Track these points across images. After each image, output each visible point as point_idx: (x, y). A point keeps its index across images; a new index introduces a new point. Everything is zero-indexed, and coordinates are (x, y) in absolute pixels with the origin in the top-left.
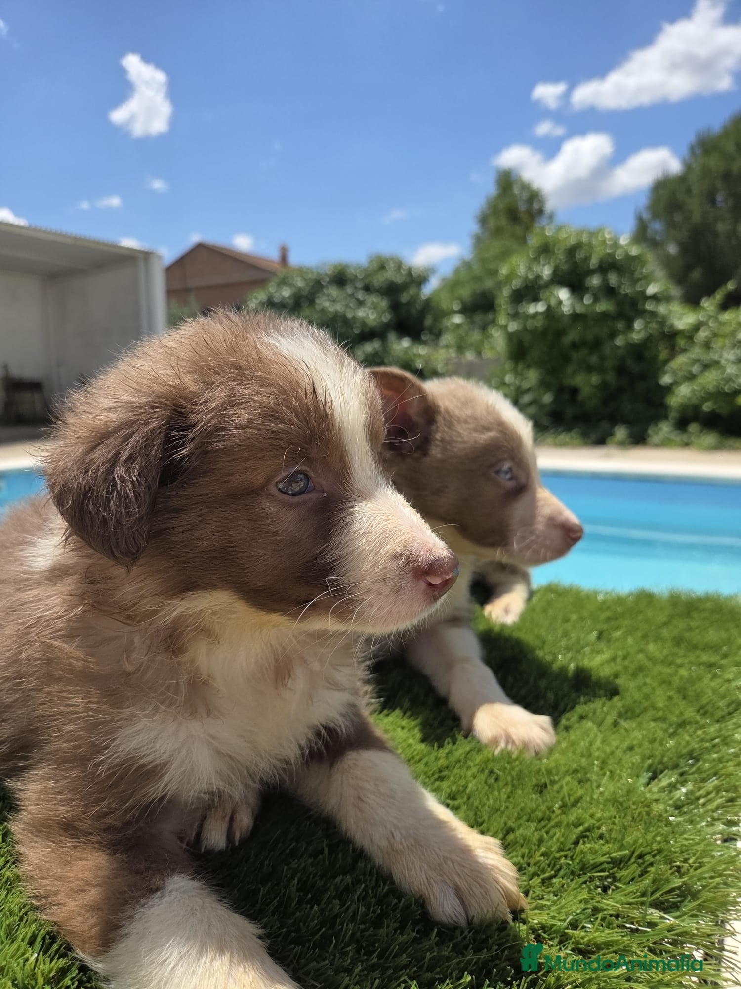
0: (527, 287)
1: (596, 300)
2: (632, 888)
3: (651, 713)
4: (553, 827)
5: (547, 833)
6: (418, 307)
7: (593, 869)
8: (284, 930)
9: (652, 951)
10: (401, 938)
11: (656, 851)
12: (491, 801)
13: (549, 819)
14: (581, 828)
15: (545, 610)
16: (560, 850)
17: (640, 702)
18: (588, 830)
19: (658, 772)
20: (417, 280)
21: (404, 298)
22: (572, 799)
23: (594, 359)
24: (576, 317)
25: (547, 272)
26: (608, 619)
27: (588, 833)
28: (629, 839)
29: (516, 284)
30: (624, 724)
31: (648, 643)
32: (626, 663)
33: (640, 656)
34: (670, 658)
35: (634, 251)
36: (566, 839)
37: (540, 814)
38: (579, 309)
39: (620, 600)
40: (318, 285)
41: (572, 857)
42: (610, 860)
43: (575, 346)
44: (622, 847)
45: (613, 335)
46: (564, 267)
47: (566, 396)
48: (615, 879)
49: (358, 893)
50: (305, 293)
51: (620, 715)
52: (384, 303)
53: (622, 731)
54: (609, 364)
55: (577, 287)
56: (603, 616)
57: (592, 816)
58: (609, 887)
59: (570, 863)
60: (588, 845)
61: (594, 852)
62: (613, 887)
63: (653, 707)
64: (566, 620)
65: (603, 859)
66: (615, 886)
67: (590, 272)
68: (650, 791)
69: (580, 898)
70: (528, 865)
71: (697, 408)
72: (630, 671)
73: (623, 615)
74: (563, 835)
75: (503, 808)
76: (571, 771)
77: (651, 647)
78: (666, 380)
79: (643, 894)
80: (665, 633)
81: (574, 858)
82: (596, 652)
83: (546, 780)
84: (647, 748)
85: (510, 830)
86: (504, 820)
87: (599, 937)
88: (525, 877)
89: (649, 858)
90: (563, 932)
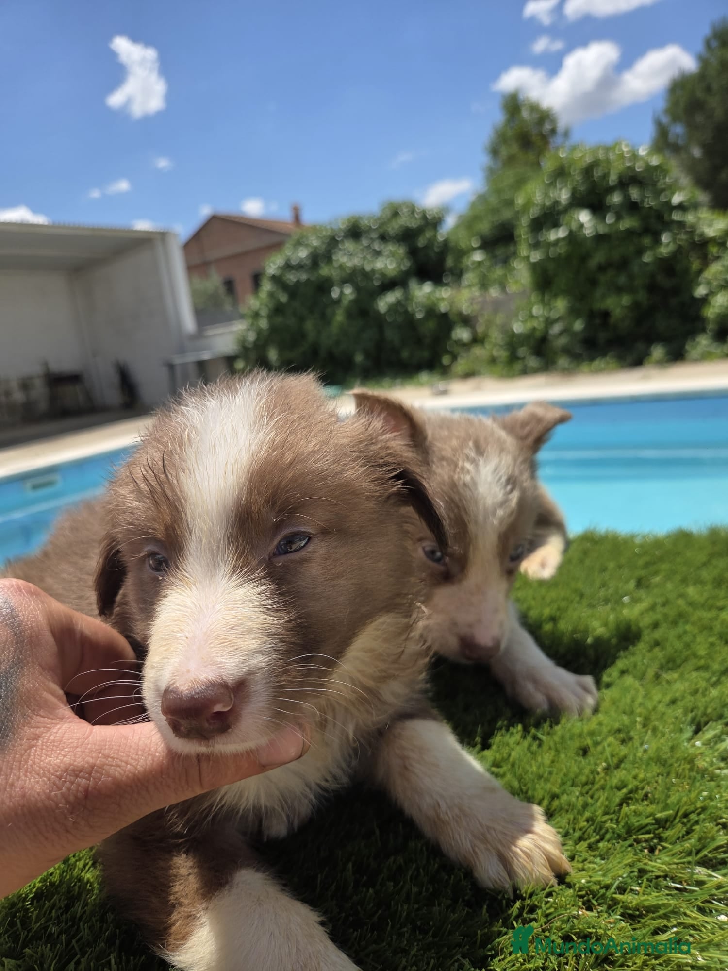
0: (545, 214)
1: (619, 217)
2: (678, 848)
3: (692, 663)
4: (597, 790)
5: (592, 797)
6: (437, 250)
7: (638, 831)
8: (343, 915)
9: (701, 910)
10: (453, 916)
11: (700, 810)
12: (534, 768)
13: (593, 783)
14: (625, 791)
15: (581, 561)
16: (606, 813)
17: (681, 652)
18: (631, 792)
19: (702, 724)
20: (432, 222)
21: (421, 242)
22: (615, 760)
23: (622, 279)
24: (600, 239)
25: (564, 196)
26: (647, 565)
27: (632, 795)
28: (673, 799)
29: (534, 212)
30: (667, 676)
31: (687, 586)
32: (666, 610)
33: (681, 602)
34: (710, 602)
35: (655, 161)
36: (610, 802)
37: (583, 779)
38: (602, 230)
39: (658, 543)
40: (333, 242)
41: (617, 820)
42: (654, 822)
43: (602, 268)
44: (666, 807)
45: (640, 252)
46: (582, 188)
47: (598, 321)
48: (661, 839)
49: (410, 873)
50: (320, 252)
51: (662, 667)
52: (401, 250)
53: (664, 683)
54: (639, 282)
55: (598, 208)
56: (641, 562)
57: (635, 777)
58: (656, 848)
59: (615, 826)
60: (633, 807)
61: (636, 813)
62: (659, 847)
63: (695, 656)
64: (604, 569)
65: (649, 820)
66: (662, 846)
67: (610, 190)
68: (694, 746)
69: (626, 862)
70: (574, 830)
72: (670, 619)
73: (661, 559)
74: (607, 799)
75: (546, 775)
76: (613, 732)
77: (691, 591)
78: (701, 291)
79: (689, 854)
80: (705, 574)
81: (619, 820)
82: (635, 601)
83: (589, 742)
84: (689, 701)
85: (554, 797)
86: (548, 786)
87: (648, 900)
88: (570, 842)
89: (693, 817)
90: (612, 897)
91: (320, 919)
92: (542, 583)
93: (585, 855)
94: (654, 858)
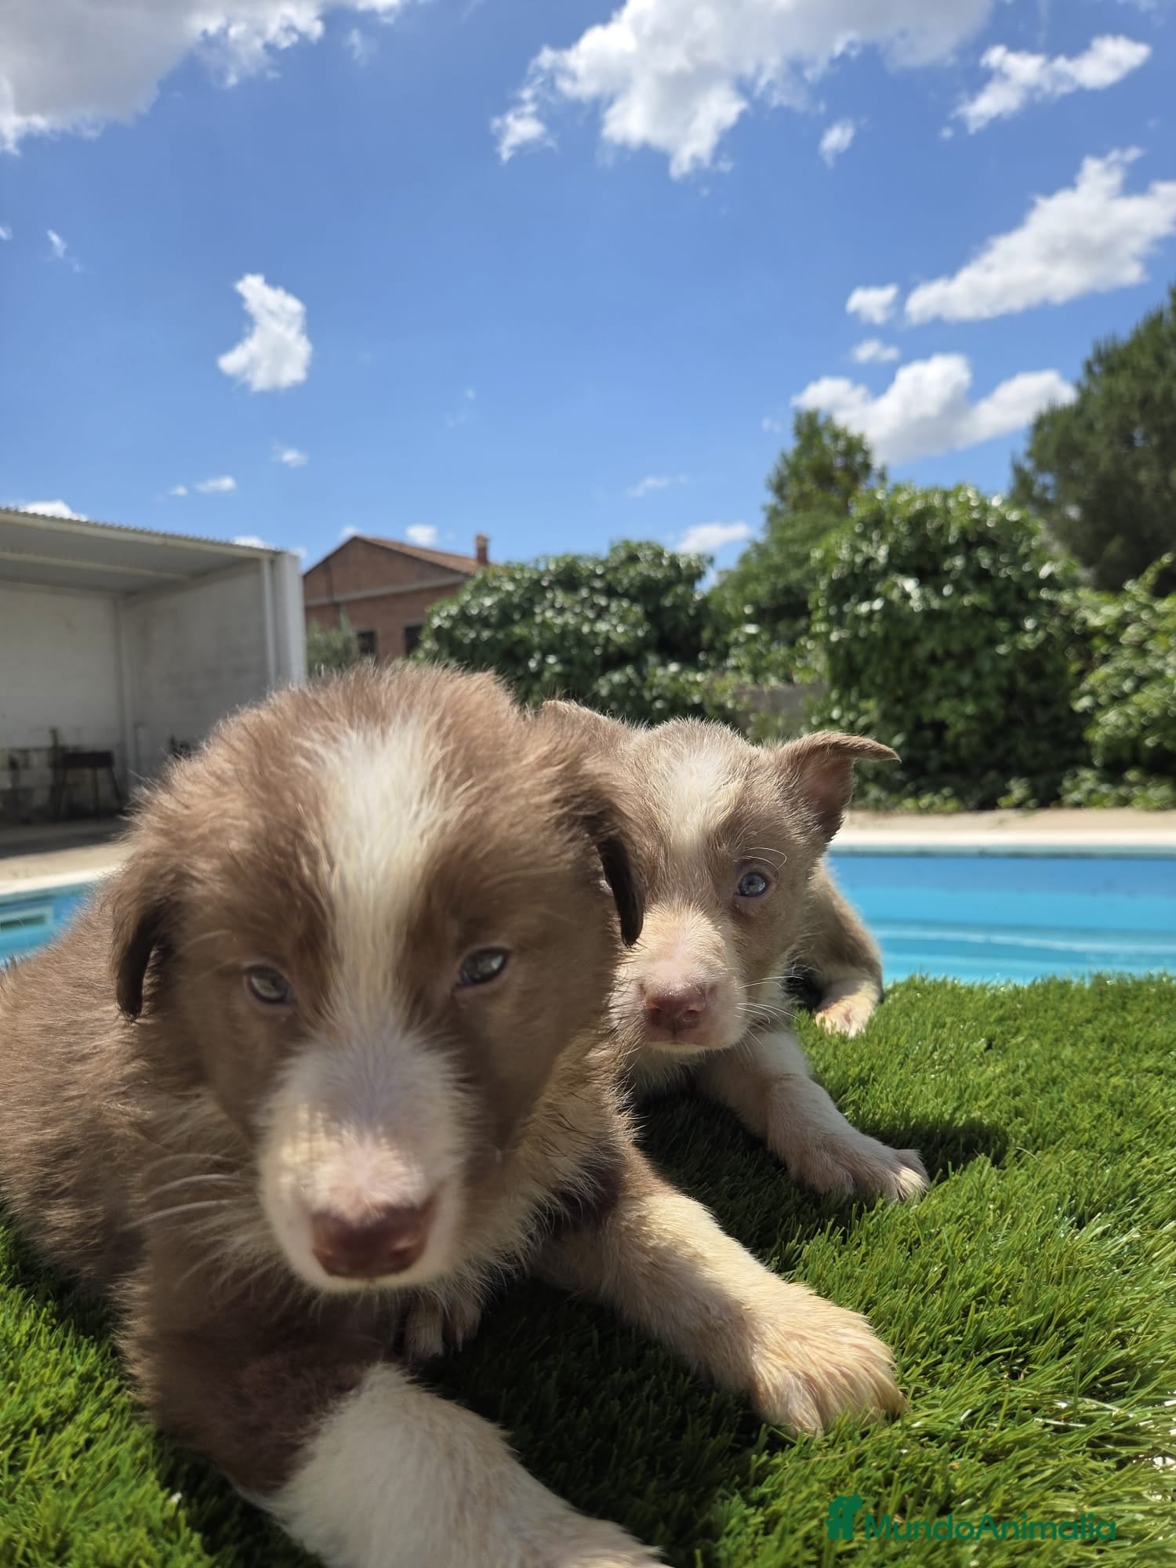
0: (853, 575)
1: (960, 590)
3: (1071, 1138)
6: (691, 612)
7: (993, 1344)
11: (1084, 1314)
13: (924, 1284)
15: (907, 1014)
16: (945, 1322)
17: (1055, 1125)
18: (983, 1291)
19: (1087, 1216)
20: (688, 574)
21: (667, 602)
22: (959, 1254)
23: (966, 679)
24: (930, 615)
25: (882, 554)
26: (1001, 1020)
27: (983, 1296)
28: (1045, 1300)
29: (836, 573)
30: (1032, 1155)
35: (1014, 516)
36: (951, 1306)
38: (936, 604)
40: (535, 590)
41: (961, 1332)
42: (1018, 1330)
43: (933, 659)
44: (1034, 1311)
45: (992, 641)
46: (908, 543)
47: (928, 735)
48: (1027, 1359)
50: (516, 600)
52: (638, 609)
53: (1030, 1165)
54: (989, 684)
55: (928, 574)
56: (995, 1015)
57: (988, 1274)
58: (1020, 1371)
60: (986, 1313)
61: (990, 1320)
62: (1025, 1371)
63: (1075, 1129)
64: (939, 1025)
65: (1008, 1329)
66: (1029, 1368)
67: (949, 551)
71: (1135, 744)
72: (1038, 1084)
73: (1024, 1013)
74: (947, 1301)
77: (1069, 1052)
78: (1084, 703)
80: (1088, 1032)
81: (965, 1331)
83: (918, 1233)
92: (846, 1040)
94: (1017, 1384)
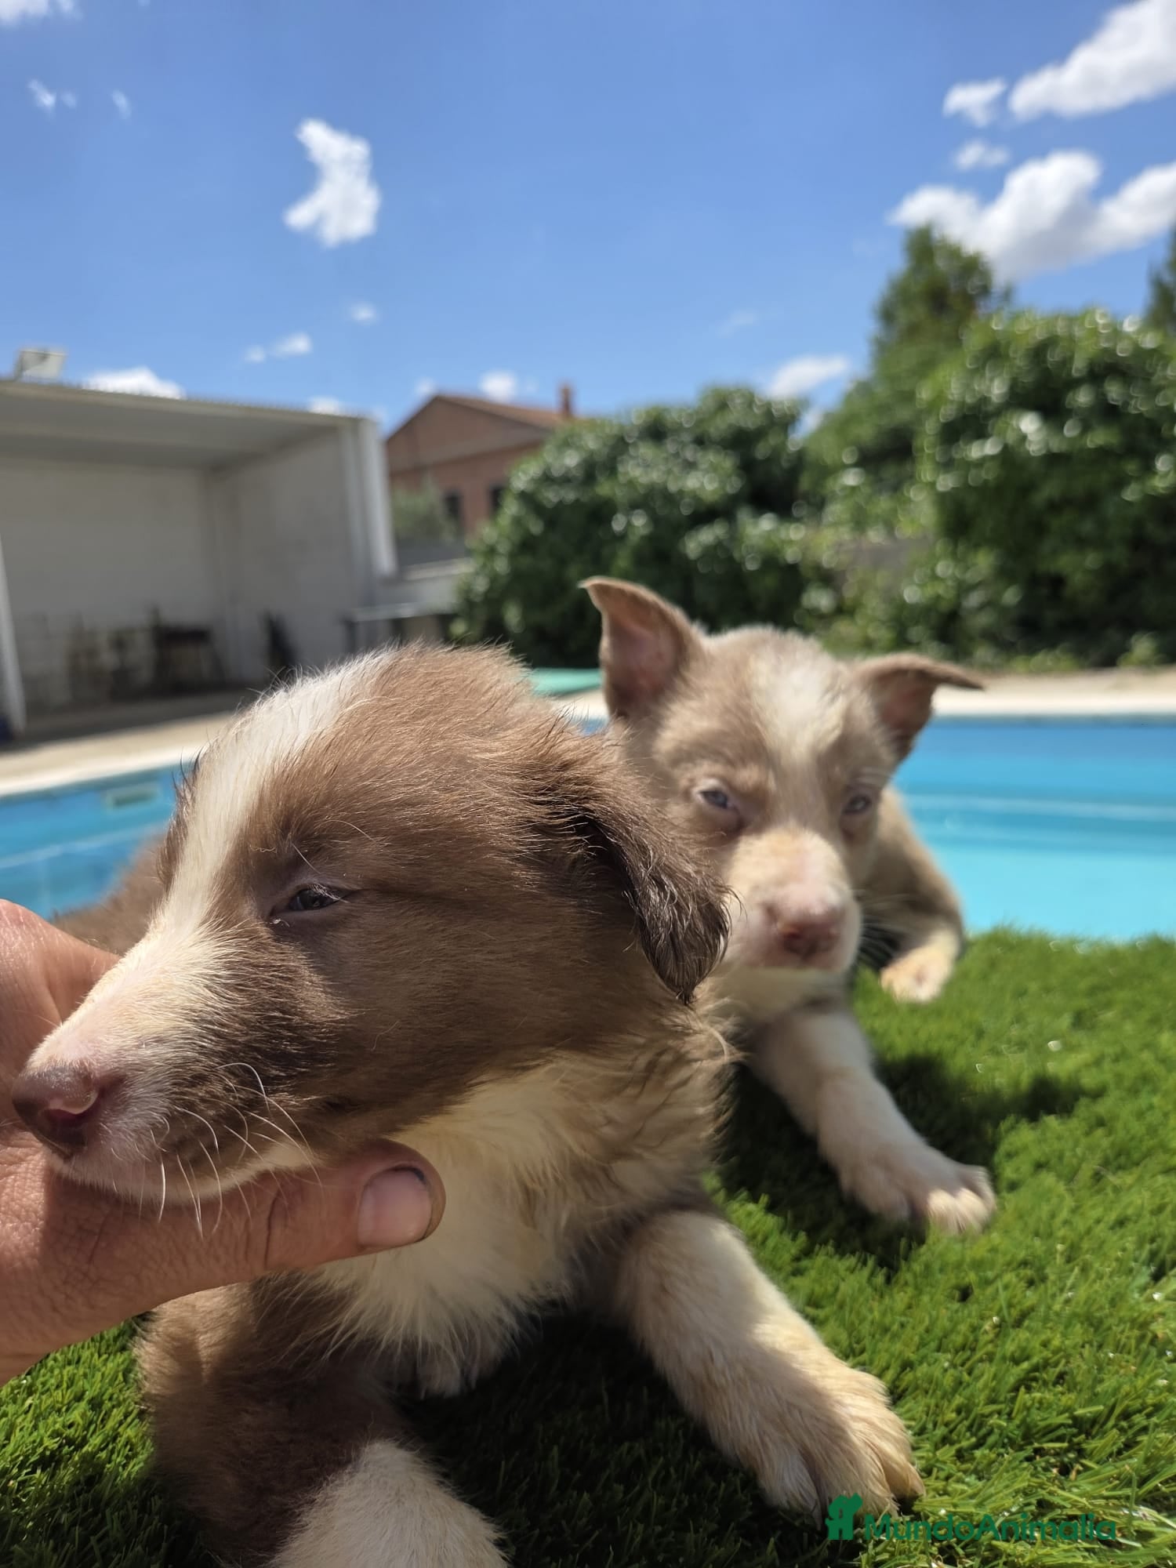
0: (965, 417)
1: (1086, 428)
2: (1110, 1470)
3: (1159, 1159)
4: (981, 1360)
5: (970, 1374)
6: (785, 464)
7: (1044, 1435)
8: (537, 1531)
10: (719, 1552)
11: (1151, 1408)
12: (876, 1314)
13: (973, 1350)
14: (1025, 1365)
15: (985, 977)
16: (992, 1401)
17: (1141, 1141)
18: (1036, 1368)
19: (1168, 1264)
20: (781, 420)
21: (761, 451)
22: (1015, 1313)
23: (1087, 527)
24: (1052, 459)
25: (997, 389)
26: (1093, 991)
27: (1037, 1374)
28: (1109, 1383)
29: (947, 413)
30: (1113, 1179)
31: (1160, 1030)
32: (1121, 1067)
33: (1146, 1056)
35: (1149, 341)
36: (999, 1383)
37: (958, 1340)
38: (1056, 445)
39: (1114, 956)
40: (620, 445)
41: (1009, 1414)
42: (1070, 1422)
43: (1054, 507)
44: (1094, 1398)
45: (1120, 483)
46: (1028, 379)
47: (1044, 591)
48: (1081, 1453)
49: (653, 1473)
50: (599, 458)
51: (1106, 1163)
52: (728, 462)
53: (1109, 1190)
54: (1115, 532)
55: (1052, 410)
56: (1084, 984)
57: (1045, 1345)
58: (1072, 1468)
59: (1005, 1424)
60: (1037, 1395)
61: (1041, 1405)
62: (1078, 1467)
63: (1164, 1148)
64: (1021, 993)
65: (1063, 1419)
66: (1083, 1465)
67: (1074, 384)
68: (1151, 1300)
69: (1017, 1486)
70: (935, 1425)
72: (1127, 1084)
73: (1118, 983)
74: (995, 1377)
75: (895, 1327)
76: (1015, 1265)
77: (1166, 1040)
79: (1128, 1483)
81: (1013, 1415)
82: (1069, 1048)
83: (972, 1277)
84: (1146, 1224)
85: (907, 1365)
86: (898, 1347)
87: (1050, 1555)
88: (928, 1446)
89: (1139, 1419)
90: (990, 1545)
91: (495, 1536)
92: (915, 1008)
93: (950, 1468)
94: (1067, 1485)
